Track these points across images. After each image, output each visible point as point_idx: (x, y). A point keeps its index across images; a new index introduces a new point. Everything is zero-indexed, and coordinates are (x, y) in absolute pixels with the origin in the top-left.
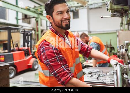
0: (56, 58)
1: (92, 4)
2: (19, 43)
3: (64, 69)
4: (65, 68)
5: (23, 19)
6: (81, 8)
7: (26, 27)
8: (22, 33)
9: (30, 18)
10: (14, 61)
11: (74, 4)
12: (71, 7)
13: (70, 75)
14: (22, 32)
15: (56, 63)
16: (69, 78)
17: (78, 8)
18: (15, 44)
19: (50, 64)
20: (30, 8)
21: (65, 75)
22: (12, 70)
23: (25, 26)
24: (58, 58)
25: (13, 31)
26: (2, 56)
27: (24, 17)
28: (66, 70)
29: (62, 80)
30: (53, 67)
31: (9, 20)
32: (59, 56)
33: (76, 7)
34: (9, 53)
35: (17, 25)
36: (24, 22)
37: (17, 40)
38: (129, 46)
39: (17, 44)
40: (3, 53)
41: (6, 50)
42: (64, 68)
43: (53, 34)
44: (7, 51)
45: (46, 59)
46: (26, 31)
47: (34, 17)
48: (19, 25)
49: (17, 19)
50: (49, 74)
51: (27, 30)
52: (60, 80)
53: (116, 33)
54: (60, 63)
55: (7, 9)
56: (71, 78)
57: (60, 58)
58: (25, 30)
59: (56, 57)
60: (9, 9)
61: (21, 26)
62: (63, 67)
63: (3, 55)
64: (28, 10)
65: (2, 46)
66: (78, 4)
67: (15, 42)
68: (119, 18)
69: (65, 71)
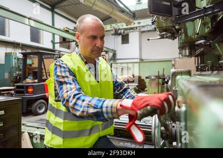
1: (144, 26)
5: (60, 43)
6: (131, 31)
9: (69, 42)
10: (45, 93)
11: (122, 26)
12: (119, 29)
17: (128, 31)
20: (69, 29)
27: (62, 41)
33: (125, 29)
34: (39, 83)
35: (54, 49)
36: (62, 47)
38: (176, 76)
41: (35, 79)
44: (36, 81)
47: (74, 41)
48: (56, 50)
49: (53, 43)
53: (171, 61)
55: (41, 31)
60: (43, 30)
61: (58, 51)
63: (31, 86)
64: (67, 31)
65: (32, 75)
66: (127, 25)
68: (170, 40)
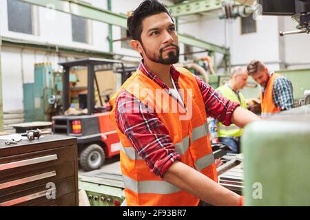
0: (146, 124)
2: (111, 93)
3: (159, 144)
4: (162, 143)
5: (122, 40)
7: (130, 56)
8: (119, 72)
10: (100, 133)
12: (234, 6)
13: (172, 157)
14: (119, 70)
15: (145, 133)
16: (169, 162)
18: (103, 96)
19: (134, 134)
21: (162, 156)
22: (97, 152)
23: (127, 56)
24: (149, 123)
25: (100, 67)
26: (76, 122)
27: (125, 36)
28: (165, 146)
29: (156, 166)
30: (139, 141)
31: (92, 44)
32: (150, 120)
34: (90, 114)
35: (111, 53)
36: (125, 47)
37: (108, 88)
39: (108, 97)
40: (79, 115)
41: (84, 108)
42: (160, 142)
43: (143, 77)
44: (86, 111)
45: (127, 125)
46: (126, 68)
48: (115, 55)
49: (110, 41)
50: (134, 154)
51: (128, 65)
52: (152, 166)
54: (153, 133)
55: (89, 21)
56: (172, 163)
57: (152, 124)
58: (125, 65)
59: (144, 121)
60: (92, 19)
61: (119, 55)
62: (158, 140)
63: (78, 120)
65: (78, 101)
67: (104, 92)
69: (161, 148)
